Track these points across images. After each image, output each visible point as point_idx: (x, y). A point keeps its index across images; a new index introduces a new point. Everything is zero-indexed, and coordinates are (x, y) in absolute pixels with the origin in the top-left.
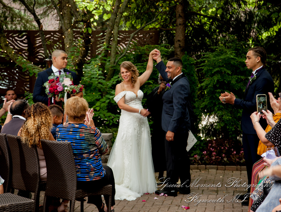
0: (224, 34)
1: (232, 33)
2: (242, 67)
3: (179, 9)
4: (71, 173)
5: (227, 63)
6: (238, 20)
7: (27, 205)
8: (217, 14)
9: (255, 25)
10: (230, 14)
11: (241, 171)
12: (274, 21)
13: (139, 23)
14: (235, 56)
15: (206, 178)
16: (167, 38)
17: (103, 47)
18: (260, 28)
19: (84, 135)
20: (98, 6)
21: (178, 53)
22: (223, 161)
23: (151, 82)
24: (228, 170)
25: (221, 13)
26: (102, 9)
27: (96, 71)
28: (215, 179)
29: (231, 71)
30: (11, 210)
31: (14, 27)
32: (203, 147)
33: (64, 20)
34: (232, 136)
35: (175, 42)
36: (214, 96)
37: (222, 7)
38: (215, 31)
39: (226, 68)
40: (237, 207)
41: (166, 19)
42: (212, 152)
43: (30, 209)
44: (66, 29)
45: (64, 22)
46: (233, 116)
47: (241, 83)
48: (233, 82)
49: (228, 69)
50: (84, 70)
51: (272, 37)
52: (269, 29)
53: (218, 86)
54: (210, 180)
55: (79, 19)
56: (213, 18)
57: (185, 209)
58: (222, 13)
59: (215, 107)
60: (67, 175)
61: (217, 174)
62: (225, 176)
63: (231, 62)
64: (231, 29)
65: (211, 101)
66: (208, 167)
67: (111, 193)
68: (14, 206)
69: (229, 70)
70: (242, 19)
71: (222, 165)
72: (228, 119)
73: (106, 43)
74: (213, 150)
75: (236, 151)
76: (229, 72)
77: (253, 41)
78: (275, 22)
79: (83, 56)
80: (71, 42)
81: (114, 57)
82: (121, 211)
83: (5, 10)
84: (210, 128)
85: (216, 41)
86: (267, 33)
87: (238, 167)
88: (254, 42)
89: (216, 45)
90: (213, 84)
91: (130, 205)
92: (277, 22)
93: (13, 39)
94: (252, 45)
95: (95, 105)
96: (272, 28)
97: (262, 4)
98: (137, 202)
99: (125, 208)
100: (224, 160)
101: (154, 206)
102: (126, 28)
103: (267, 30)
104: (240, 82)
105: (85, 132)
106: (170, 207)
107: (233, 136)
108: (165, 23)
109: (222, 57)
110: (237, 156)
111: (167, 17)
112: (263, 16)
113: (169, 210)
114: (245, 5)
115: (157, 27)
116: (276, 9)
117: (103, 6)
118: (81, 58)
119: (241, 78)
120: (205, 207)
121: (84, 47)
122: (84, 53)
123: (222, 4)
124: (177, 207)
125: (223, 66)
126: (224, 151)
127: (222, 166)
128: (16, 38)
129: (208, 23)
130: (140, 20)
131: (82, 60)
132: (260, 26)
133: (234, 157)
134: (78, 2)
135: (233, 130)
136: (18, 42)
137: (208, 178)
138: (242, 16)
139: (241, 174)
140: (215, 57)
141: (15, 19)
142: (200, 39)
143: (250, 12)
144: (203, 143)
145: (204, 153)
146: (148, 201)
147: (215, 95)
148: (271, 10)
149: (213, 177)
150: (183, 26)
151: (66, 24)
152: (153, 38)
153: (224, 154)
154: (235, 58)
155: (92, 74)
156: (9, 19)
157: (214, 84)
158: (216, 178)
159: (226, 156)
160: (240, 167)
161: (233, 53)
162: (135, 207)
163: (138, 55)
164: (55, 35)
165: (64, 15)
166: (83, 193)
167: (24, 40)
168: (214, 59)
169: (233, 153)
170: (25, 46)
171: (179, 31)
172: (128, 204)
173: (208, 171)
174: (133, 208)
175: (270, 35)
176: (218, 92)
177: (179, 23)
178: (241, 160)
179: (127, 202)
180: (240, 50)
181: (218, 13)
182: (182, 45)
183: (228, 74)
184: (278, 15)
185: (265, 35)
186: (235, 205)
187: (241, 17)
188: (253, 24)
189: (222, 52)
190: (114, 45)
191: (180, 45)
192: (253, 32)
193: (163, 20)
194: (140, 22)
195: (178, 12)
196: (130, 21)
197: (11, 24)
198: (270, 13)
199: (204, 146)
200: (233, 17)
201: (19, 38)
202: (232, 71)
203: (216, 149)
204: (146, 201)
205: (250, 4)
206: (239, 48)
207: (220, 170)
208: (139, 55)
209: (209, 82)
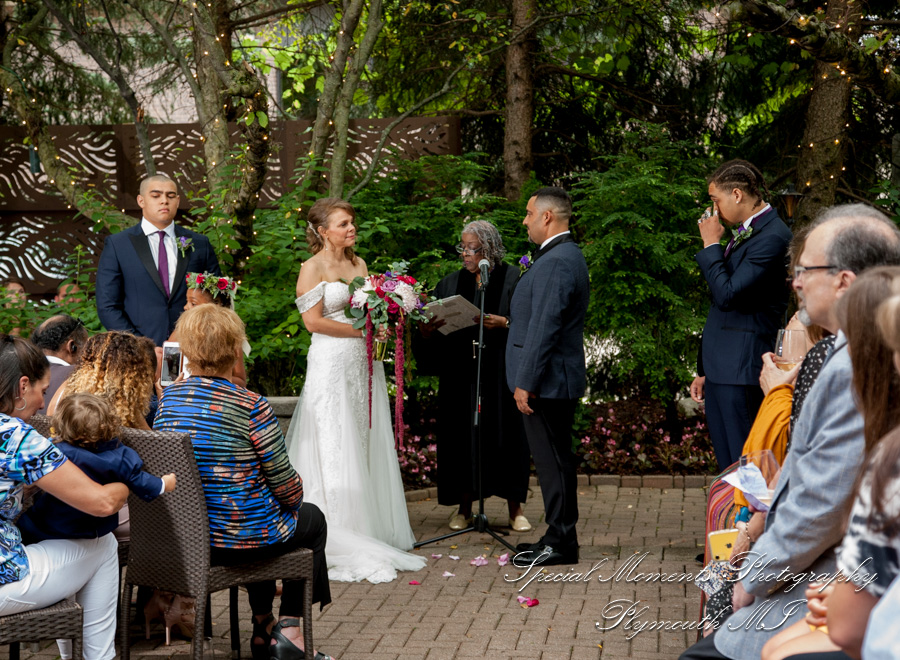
0: (636, 123)
1: (658, 120)
2: (683, 208)
3: (515, 60)
4: (194, 519)
5: (642, 201)
6: (673, 85)
7: (60, 617)
8: (615, 70)
9: (717, 96)
10: (649, 70)
11: (684, 490)
12: (769, 85)
13: (410, 100)
14: (662, 181)
15: (590, 512)
16: (484, 137)
17: (307, 165)
18: (732, 104)
19: (221, 409)
20: (303, 56)
21: (515, 176)
22: (637, 463)
23: (436, 254)
24: (649, 486)
25: (626, 68)
26: (314, 65)
27: (289, 230)
28: (613, 512)
29: (652, 221)
30: (15, 634)
31: (86, 117)
32: (582, 426)
33: (203, 93)
34: (658, 395)
35: (506, 148)
36: (608, 289)
37: (630, 51)
38: (612, 116)
39: (639, 213)
40: (671, 596)
41: (481, 88)
42: (605, 438)
43: (71, 630)
44: (209, 117)
45: (203, 101)
46: (660, 343)
47: (681, 251)
48: (659, 250)
49: (644, 216)
50: (255, 226)
51: (763, 128)
52: (755, 107)
53: (617, 261)
54: (600, 516)
55: (232, 88)
56: (606, 81)
57: (526, 607)
58: (629, 67)
59: (611, 319)
60: (182, 527)
61: (620, 499)
62: (640, 505)
63: (653, 198)
64: (655, 110)
65: (599, 302)
66: (594, 479)
67: (311, 572)
68: (22, 623)
69: (647, 218)
70: (683, 82)
71: (634, 473)
72: (646, 351)
73: (315, 153)
74: (609, 432)
75: (670, 436)
76: (648, 224)
77: (712, 141)
78: (771, 89)
79: (250, 188)
80: (222, 152)
81: (338, 191)
82: (348, 615)
83: (62, 73)
84: (604, 372)
85: (615, 141)
86: (749, 117)
87: (676, 477)
88: (715, 143)
89: (614, 154)
90: (605, 255)
91: (375, 596)
92: (775, 90)
93: (79, 149)
94: (710, 151)
95: (286, 319)
96: (764, 105)
97: (734, 40)
98: (395, 588)
99: (360, 604)
100: (638, 460)
101: (440, 598)
102: (378, 114)
103: (749, 110)
104: (678, 249)
105: (226, 400)
106: (485, 599)
107: (661, 394)
108: (480, 98)
109: (628, 184)
110: (675, 448)
111: (485, 82)
112: (739, 73)
113: (483, 609)
114: (689, 45)
115: (459, 107)
116: (773, 54)
117: (317, 56)
118: (245, 195)
119: (679, 239)
120: (583, 597)
121: (252, 166)
122: (252, 180)
123: (628, 43)
124: (504, 601)
125: (631, 208)
126: (639, 436)
127: (633, 477)
128: (86, 145)
129: (593, 93)
130: (411, 90)
131: (249, 198)
132: (731, 100)
133: (666, 450)
134: (250, 47)
135: (660, 379)
136: (93, 156)
137: (593, 511)
138: (682, 74)
139: (684, 496)
140: (609, 184)
141: (89, 98)
142: (573, 137)
143: (705, 62)
144: (581, 415)
145: (583, 441)
146: (424, 584)
147: (609, 286)
148: (758, 57)
149: (607, 509)
150: (526, 102)
151: (209, 105)
152: (446, 138)
153: (639, 443)
154: (663, 184)
155: (279, 238)
156: (73, 98)
157: (608, 256)
158: (616, 510)
159: (643, 449)
160: (681, 477)
161: (657, 171)
162: (388, 602)
163: (404, 183)
164: (189, 137)
165: (202, 82)
166: (229, 576)
167: (107, 150)
168: (607, 188)
169: (662, 442)
170: (108, 167)
171: (515, 117)
172: (371, 592)
173: (594, 489)
174: (382, 604)
175: (757, 122)
176: (619, 278)
177: (514, 97)
178: (683, 458)
179: (367, 587)
180: (676, 163)
181: (618, 66)
182: (523, 154)
183: (644, 227)
184: (779, 69)
185: (745, 123)
186: (666, 591)
187: (679, 77)
188: (713, 95)
189: (629, 171)
190: (338, 158)
191: (517, 153)
192: (713, 116)
193: (473, 90)
194: (412, 97)
195: (511, 66)
196: (388, 95)
197: (77, 109)
198: (756, 63)
199: (585, 422)
200: (660, 79)
201: (93, 145)
202: (657, 222)
203: (616, 431)
204: (419, 582)
205: (701, 43)
206: (675, 158)
207: (627, 487)
208: (406, 183)
209: (592, 250)
